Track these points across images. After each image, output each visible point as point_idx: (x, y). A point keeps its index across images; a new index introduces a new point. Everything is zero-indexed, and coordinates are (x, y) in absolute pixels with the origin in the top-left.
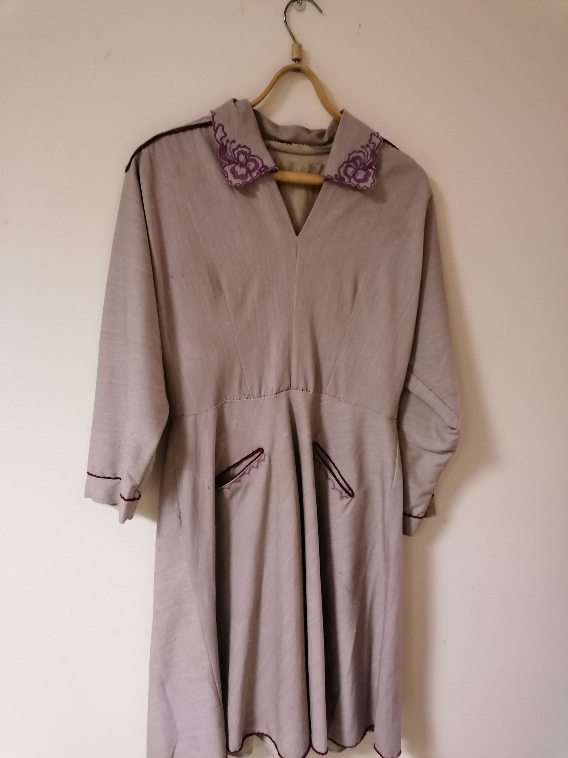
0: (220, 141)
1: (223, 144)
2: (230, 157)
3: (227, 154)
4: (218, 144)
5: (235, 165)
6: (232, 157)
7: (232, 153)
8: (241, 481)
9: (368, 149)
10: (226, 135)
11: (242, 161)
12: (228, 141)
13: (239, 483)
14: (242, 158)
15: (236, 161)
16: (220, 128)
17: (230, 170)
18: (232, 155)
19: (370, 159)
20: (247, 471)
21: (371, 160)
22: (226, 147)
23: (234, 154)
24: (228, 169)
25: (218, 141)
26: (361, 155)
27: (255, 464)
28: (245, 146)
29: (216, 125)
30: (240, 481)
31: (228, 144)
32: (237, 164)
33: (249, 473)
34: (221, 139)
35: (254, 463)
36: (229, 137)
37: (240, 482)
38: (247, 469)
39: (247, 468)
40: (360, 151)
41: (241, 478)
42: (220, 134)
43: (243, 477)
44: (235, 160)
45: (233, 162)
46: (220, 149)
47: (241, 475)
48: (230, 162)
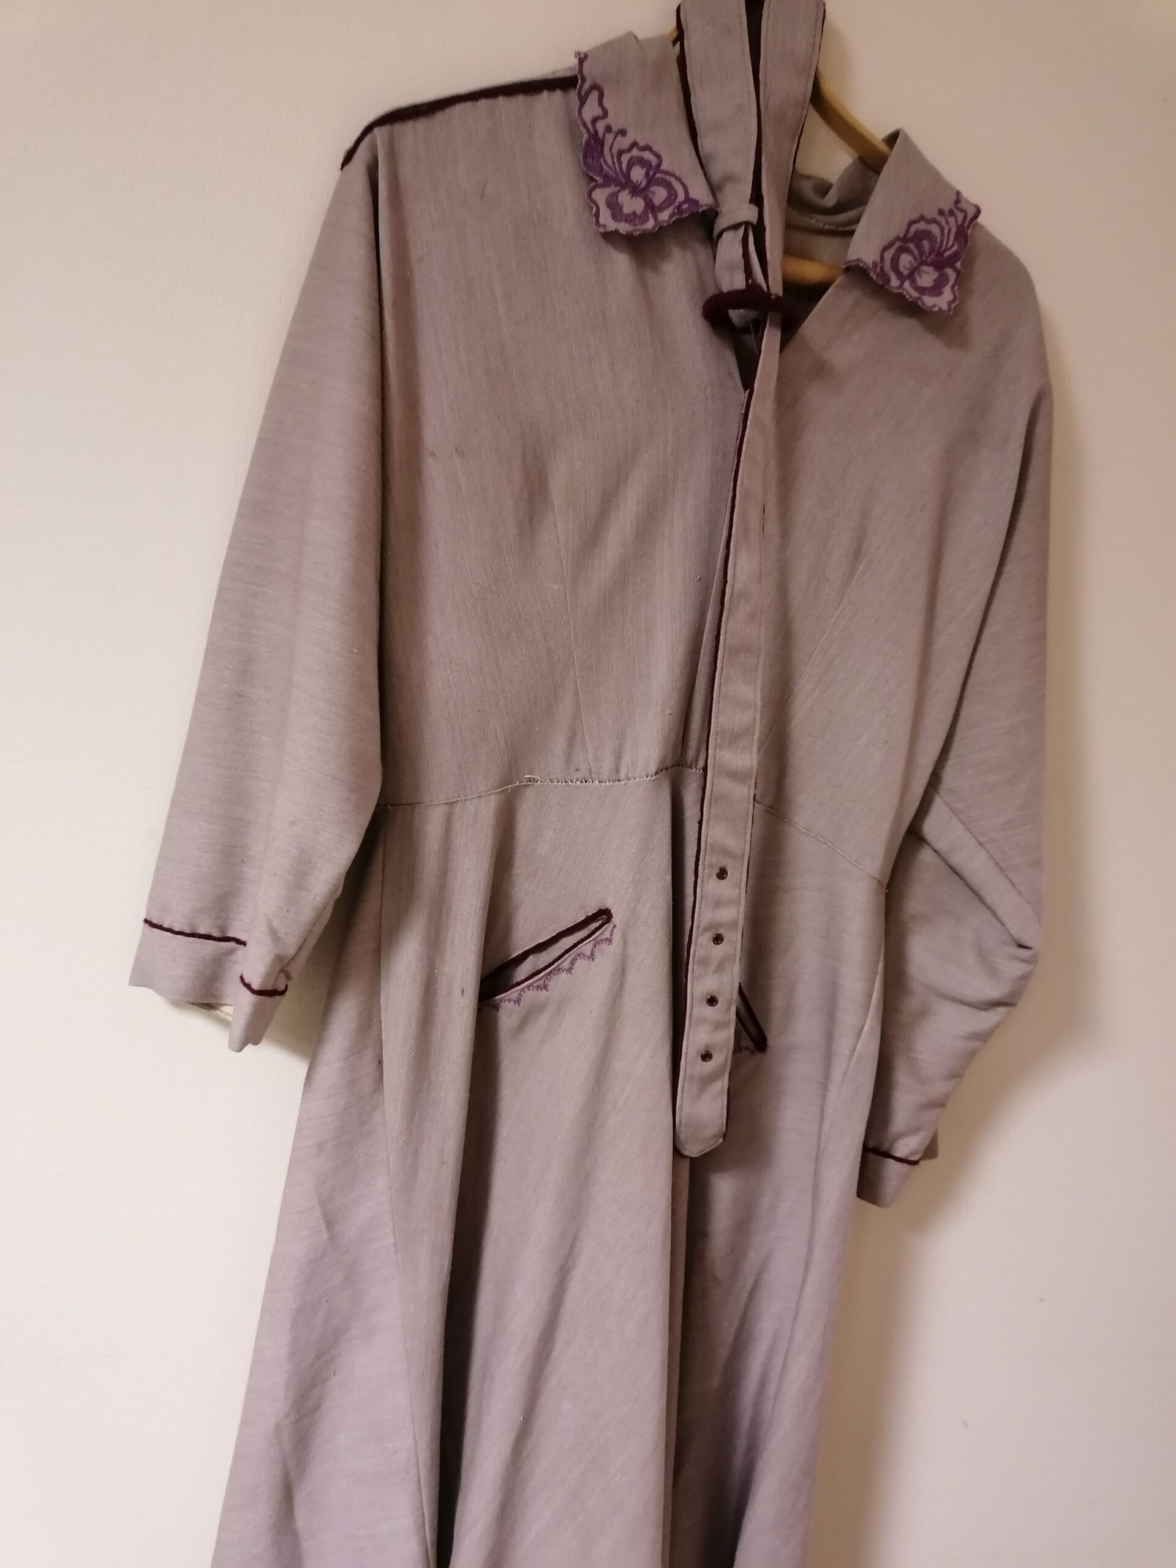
0: (589, 125)
1: (596, 132)
2: (610, 168)
3: (602, 160)
4: (584, 131)
5: (618, 188)
6: (615, 169)
7: (615, 159)
8: (549, 988)
9: (951, 220)
10: (605, 114)
11: (637, 181)
12: (608, 129)
13: (544, 991)
14: (638, 174)
15: (623, 181)
16: (595, 95)
17: (606, 200)
18: (614, 163)
19: (953, 246)
20: (566, 963)
21: (955, 248)
22: (602, 144)
23: (620, 164)
24: (601, 195)
25: (585, 125)
26: (935, 230)
27: (586, 948)
28: (648, 148)
29: (586, 86)
30: (545, 987)
31: (609, 138)
32: (623, 187)
33: (570, 970)
34: (595, 120)
35: (586, 944)
36: (615, 120)
37: (547, 991)
38: (566, 959)
39: (566, 956)
40: (934, 221)
41: (549, 980)
42: (591, 109)
43: (554, 978)
44: (621, 177)
45: (617, 182)
46: (588, 143)
47: (551, 971)
48: (608, 181)
